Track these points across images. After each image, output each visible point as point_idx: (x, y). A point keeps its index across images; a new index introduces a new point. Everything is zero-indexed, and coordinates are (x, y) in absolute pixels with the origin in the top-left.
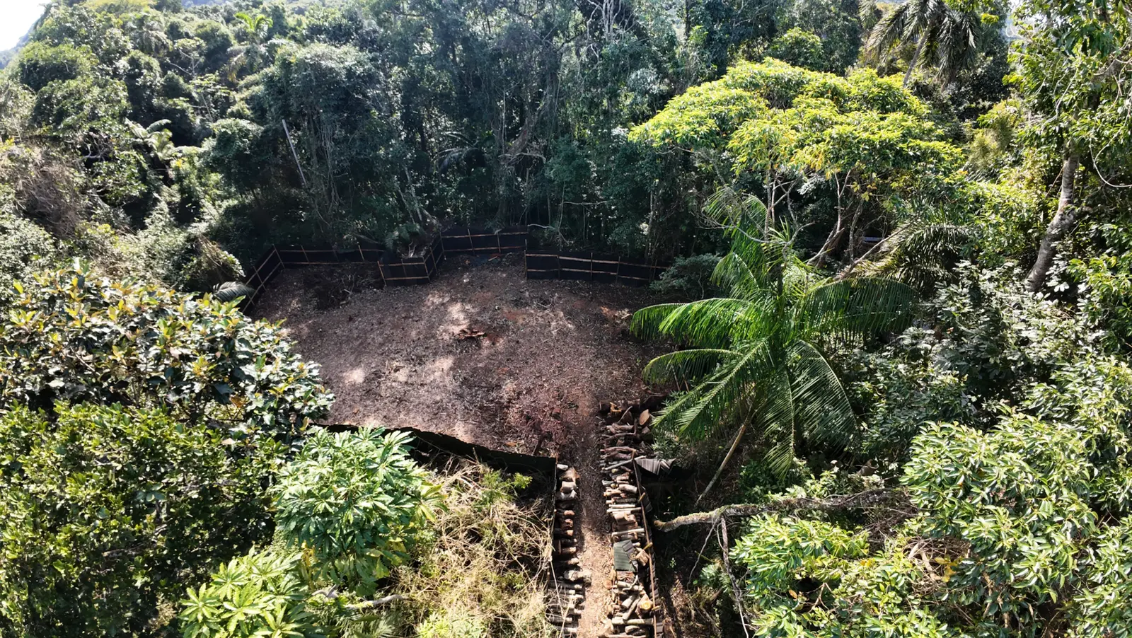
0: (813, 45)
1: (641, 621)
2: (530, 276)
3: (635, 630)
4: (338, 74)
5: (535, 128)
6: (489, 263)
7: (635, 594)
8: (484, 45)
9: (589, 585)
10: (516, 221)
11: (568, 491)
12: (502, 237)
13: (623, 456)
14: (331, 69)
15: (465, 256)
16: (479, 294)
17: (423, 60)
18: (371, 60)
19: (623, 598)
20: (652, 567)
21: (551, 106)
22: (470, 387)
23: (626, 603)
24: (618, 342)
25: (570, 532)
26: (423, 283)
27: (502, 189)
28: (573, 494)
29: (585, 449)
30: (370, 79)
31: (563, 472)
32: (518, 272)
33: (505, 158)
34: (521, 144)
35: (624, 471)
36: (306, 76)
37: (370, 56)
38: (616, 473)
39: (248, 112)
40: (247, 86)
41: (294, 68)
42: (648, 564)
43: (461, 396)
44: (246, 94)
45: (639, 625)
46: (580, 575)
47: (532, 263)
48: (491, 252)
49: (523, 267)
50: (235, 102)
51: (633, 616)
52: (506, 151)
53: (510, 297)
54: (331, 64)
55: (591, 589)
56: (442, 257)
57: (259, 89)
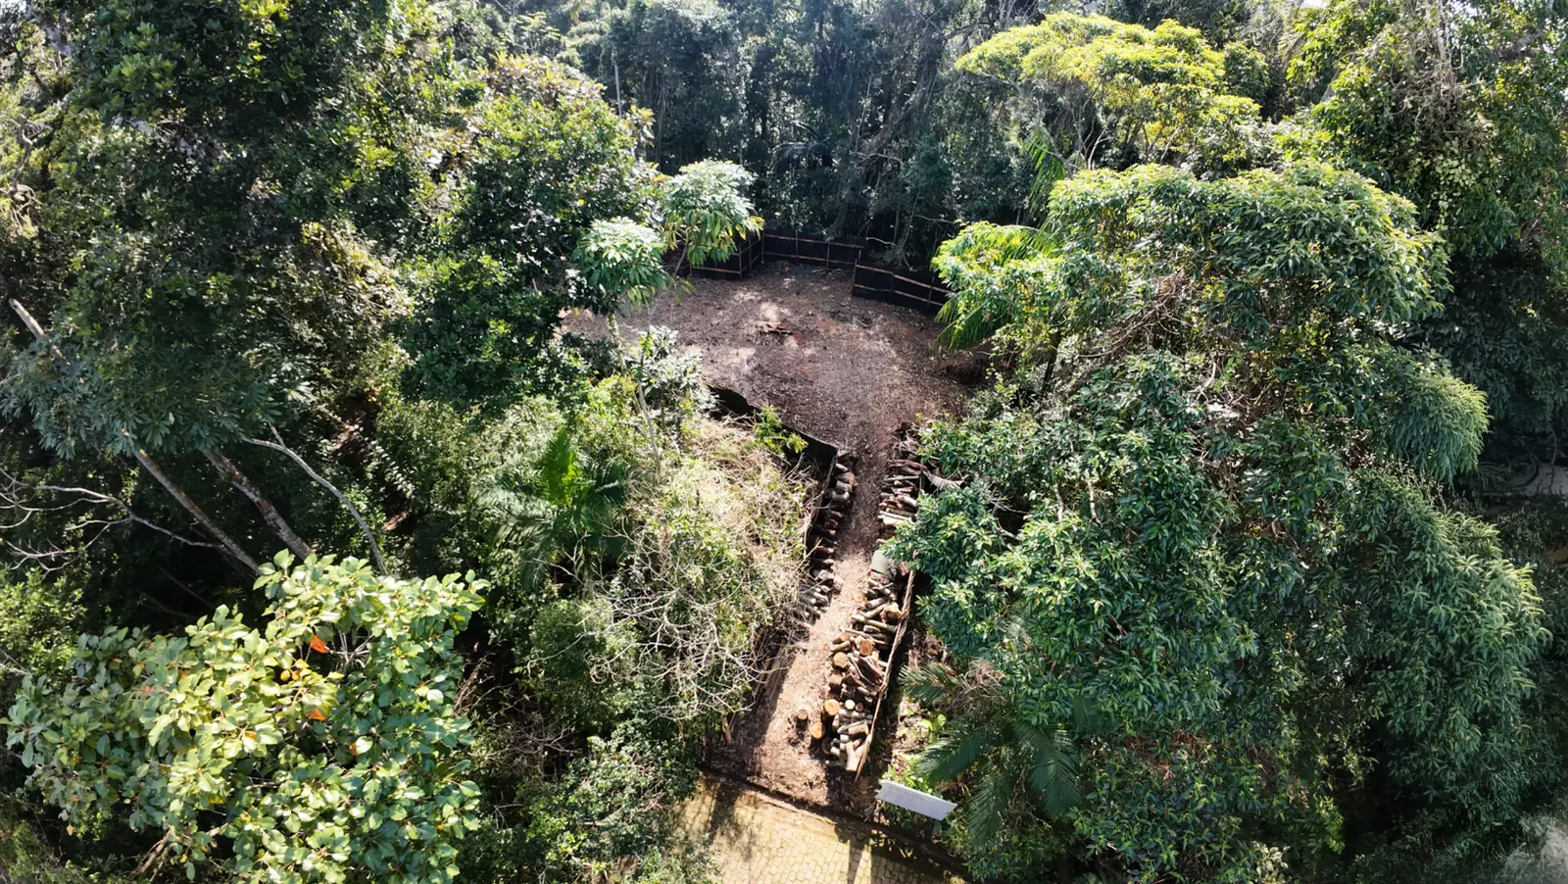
0: (1252, 62)
1: (883, 625)
2: (856, 293)
3: (874, 632)
4: (693, 25)
5: (898, 127)
6: (811, 274)
7: (886, 599)
8: (857, 19)
9: (838, 592)
10: (855, 233)
11: (842, 491)
12: (833, 248)
13: (911, 471)
14: (687, 19)
15: (786, 263)
16: (793, 298)
17: (784, 30)
18: (730, 18)
19: (870, 597)
20: (911, 578)
21: (922, 102)
22: (763, 374)
23: (874, 602)
24: (940, 377)
25: (833, 532)
26: (732, 278)
27: (845, 193)
28: (846, 495)
29: (871, 466)
30: (724, 39)
31: (841, 472)
32: (843, 288)
33: (857, 157)
34: (878, 143)
35: (908, 485)
36: (660, 22)
37: (729, 13)
38: (898, 486)
39: (578, 61)
40: (580, 34)
41: (647, 13)
42: (908, 575)
43: (751, 379)
44: (579, 41)
45: (881, 629)
46: (831, 576)
47: (862, 276)
48: (817, 264)
49: (850, 285)
50: (564, 49)
51: (877, 617)
52: (860, 150)
53: (827, 308)
54: (690, 14)
55: (840, 597)
56: (760, 259)
57: (593, 38)
